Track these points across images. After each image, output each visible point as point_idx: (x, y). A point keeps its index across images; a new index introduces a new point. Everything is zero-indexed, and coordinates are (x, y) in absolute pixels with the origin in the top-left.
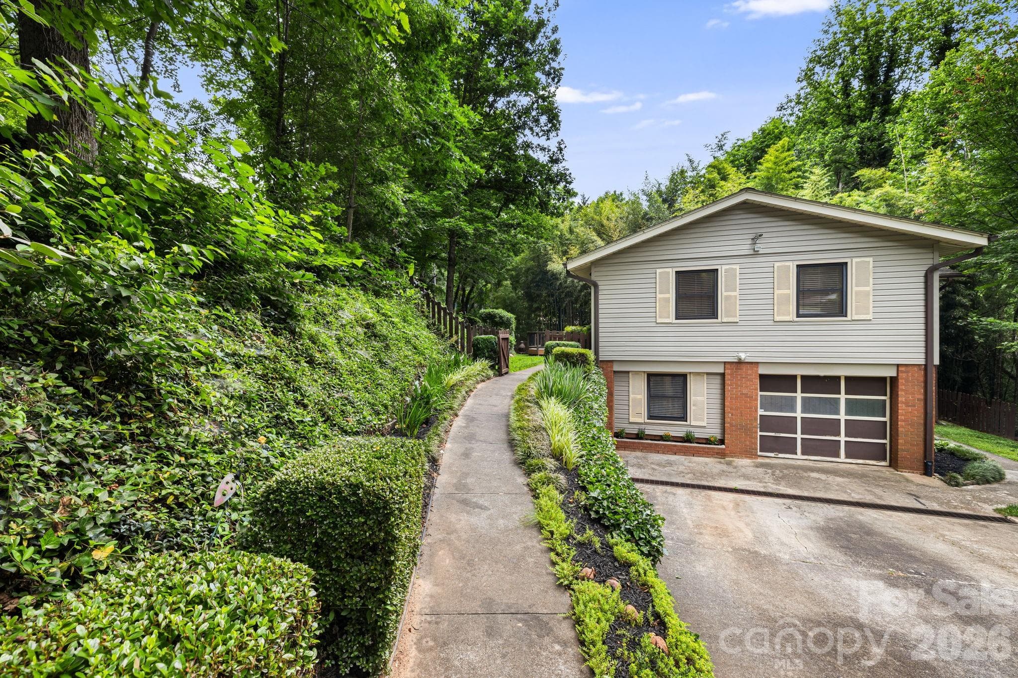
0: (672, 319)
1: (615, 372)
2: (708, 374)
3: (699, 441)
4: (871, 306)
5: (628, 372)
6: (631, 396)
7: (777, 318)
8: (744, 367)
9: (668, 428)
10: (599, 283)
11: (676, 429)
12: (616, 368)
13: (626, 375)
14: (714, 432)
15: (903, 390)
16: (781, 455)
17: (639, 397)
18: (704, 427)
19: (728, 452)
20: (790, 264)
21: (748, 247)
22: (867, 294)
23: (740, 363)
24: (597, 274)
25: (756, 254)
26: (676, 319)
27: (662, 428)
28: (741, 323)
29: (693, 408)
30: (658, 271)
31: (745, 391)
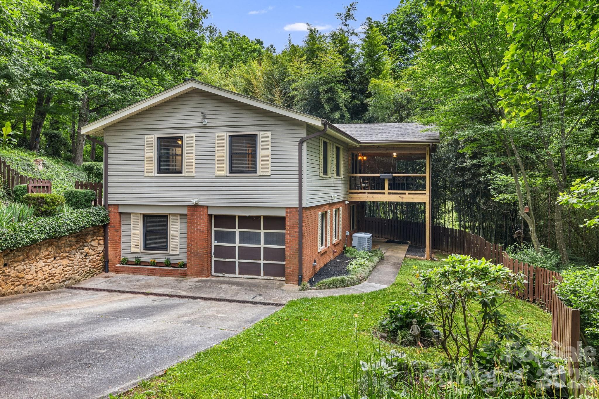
0: (154, 173)
1: (121, 214)
2: (180, 215)
3: (174, 265)
4: (270, 166)
5: (130, 214)
6: (132, 232)
7: (217, 174)
8: (199, 210)
9: (156, 256)
10: (109, 145)
11: (159, 257)
12: (121, 210)
13: (128, 216)
14: (183, 258)
15: (288, 226)
16: (227, 275)
17: (137, 232)
18: (178, 255)
19: (189, 273)
20: (224, 134)
21: (199, 121)
22: (267, 156)
23: (196, 206)
24: (107, 138)
25: (205, 126)
26: (158, 173)
27: (152, 256)
28: (196, 177)
29: (171, 241)
30: (146, 136)
31: (199, 227)
